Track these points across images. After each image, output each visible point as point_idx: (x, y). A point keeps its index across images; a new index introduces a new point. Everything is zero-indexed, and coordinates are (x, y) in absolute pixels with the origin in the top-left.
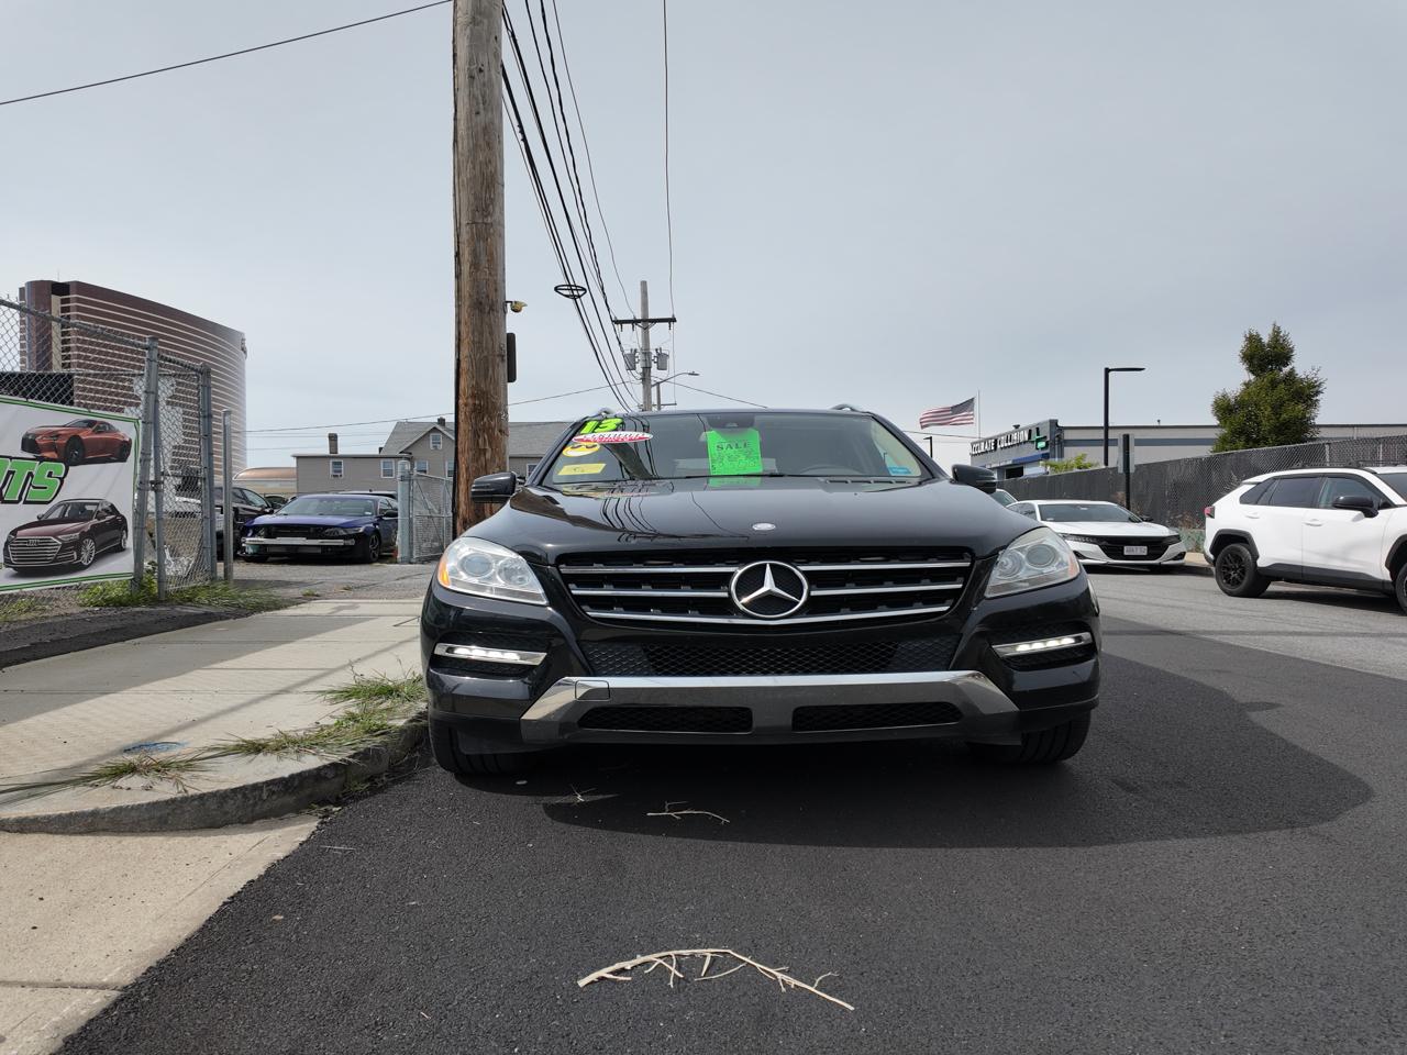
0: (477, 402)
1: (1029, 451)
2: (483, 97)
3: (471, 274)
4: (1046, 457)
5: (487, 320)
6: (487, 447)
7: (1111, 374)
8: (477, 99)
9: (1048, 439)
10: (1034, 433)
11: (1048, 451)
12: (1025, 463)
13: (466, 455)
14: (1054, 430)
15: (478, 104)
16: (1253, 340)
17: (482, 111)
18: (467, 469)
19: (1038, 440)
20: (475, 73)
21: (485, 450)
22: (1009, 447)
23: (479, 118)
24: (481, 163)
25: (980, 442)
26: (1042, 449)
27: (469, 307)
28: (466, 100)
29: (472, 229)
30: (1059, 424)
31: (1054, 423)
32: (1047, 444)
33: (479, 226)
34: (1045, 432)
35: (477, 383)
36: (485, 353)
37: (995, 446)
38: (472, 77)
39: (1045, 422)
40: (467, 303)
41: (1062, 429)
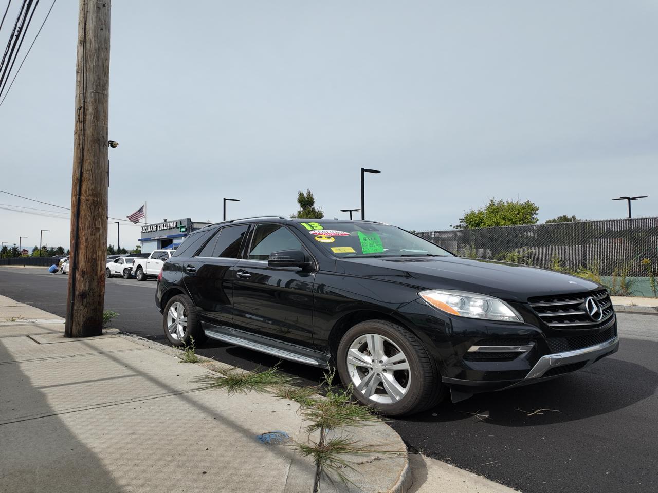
0: (95, 199)
1: (177, 232)
2: (105, 21)
3: (93, 122)
4: (185, 235)
5: (102, 150)
6: (100, 227)
7: (226, 201)
8: (101, 21)
9: (186, 227)
10: (179, 225)
11: (186, 233)
12: (173, 238)
13: (86, 231)
14: (189, 223)
15: (102, 24)
16: (301, 194)
17: (104, 29)
18: (87, 240)
19: (181, 228)
20: (101, 6)
21: (99, 229)
22: (164, 229)
23: (102, 32)
24: (102, 58)
25: (148, 226)
26: (183, 231)
27: (91, 141)
28: (94, 20)
29: (95, 96)
30: (192, 221)
31: (189, 220)
32: (186, 229)
33: (100, 95)
34: (185, 224)
35: (95, 187)
36: (101, 170)
37: (157, 229)
38: (98, 8)
39: (185, 219)
40: (90, 139)
41: (193, 223)
